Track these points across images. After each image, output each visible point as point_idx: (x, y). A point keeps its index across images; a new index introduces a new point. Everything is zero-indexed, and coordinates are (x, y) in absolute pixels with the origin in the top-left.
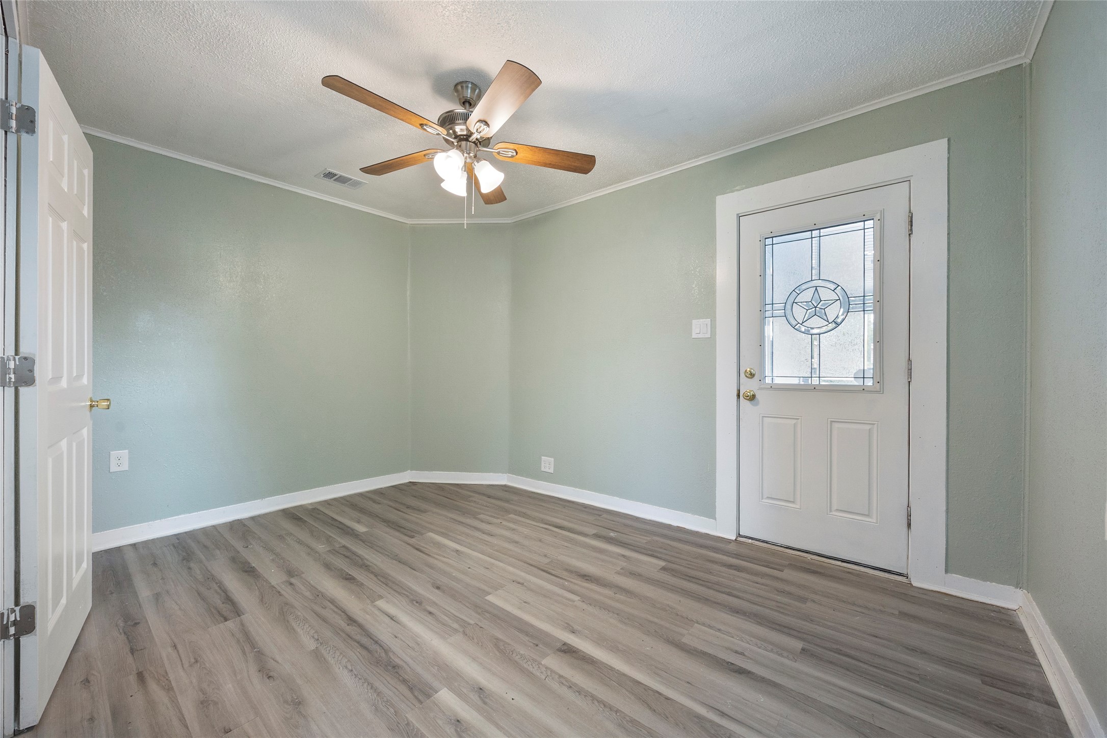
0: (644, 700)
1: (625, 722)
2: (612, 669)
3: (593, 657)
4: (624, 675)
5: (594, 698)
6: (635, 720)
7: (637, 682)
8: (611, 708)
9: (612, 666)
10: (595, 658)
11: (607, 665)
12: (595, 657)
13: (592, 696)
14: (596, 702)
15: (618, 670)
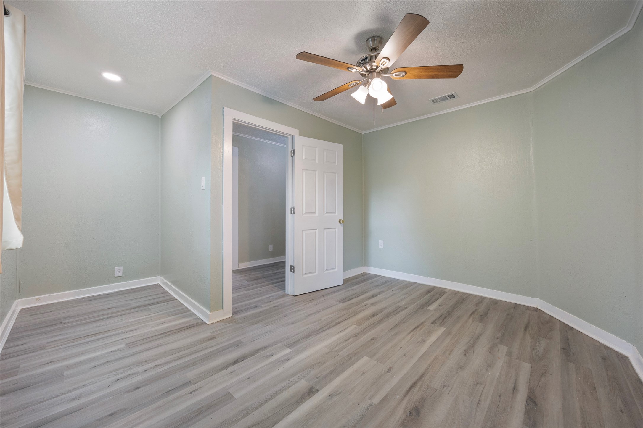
0: (259, 424)
1: (248, 410)
2: (290, 412)
3: (303, 403)
4: (283, 417)
5: (269, 399)
6: (248, 415)
7: (275, 424)
8: (260, 406)
9: (293, 412)
10: (301, 405)
11: (295, 409)
12: (303, 405)
13: (271, 398)
14: (266, 400)
15: (288, 415)
